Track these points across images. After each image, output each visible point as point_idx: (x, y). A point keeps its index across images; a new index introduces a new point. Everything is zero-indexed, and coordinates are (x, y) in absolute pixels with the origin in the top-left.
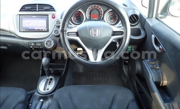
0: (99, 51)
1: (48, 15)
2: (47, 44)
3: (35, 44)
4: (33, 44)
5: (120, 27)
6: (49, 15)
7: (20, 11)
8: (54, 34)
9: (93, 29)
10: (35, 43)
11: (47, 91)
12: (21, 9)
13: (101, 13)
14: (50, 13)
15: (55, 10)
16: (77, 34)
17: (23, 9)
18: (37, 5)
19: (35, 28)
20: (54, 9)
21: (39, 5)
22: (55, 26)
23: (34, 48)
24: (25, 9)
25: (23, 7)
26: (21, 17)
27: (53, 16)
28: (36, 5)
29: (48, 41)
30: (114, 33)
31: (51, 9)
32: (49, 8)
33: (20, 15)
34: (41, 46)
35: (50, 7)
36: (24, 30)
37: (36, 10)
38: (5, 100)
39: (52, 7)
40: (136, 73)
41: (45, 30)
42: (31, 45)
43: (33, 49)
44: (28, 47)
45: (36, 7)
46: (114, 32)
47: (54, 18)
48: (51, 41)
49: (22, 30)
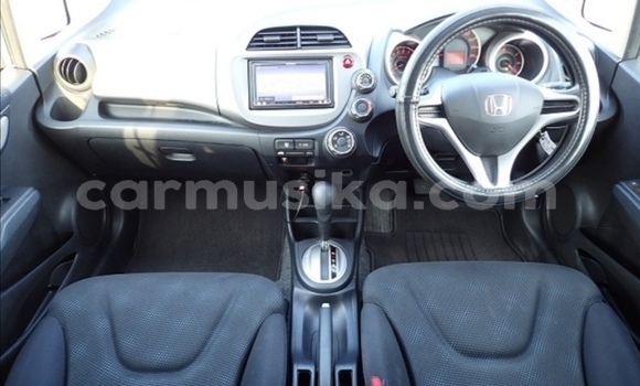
0: (500, 158)
1: (330, 58)
2: (334, 142)
3: (294, 143)
4: (287, 145)
5: (557, 88)
6: (334, 59)
7: (249, 47)
8: (355, 112)
9: (492, 97)
10: (294, 141)
11: (331, 281)
12: (252, 41)
13: (473, 47)
14: (337, 53)
15: (348, 44)
16: (441, 111)
17: (259, 41)
18: (298, 30)
19: (294, 99)
20: (345, 39)
21: (303, 28)
22: (354, 91)
23: (289, 157)
24: (262, 41)
25: (256, 36)
26: (252, 66)
27: (348, 62)
28: (294, 28)
29: (337, 135)
30: (549, 107)
31: (340, 39)
32: (332, 37)
33: (249, 60)
34: (308, 150)
35: (335, 34)
36: (264, 104)
37: (296, 45)
38: (225, 306)
39: (340, 33)
40: (578, 225)
41: (325, 102)
42: (281, 147)
43: (284, 159)
44: (272, 153)
45: (296, 35)
46: (547, 102)
47: (347, 66)
48: (346, 134)
49: (259, 104)
